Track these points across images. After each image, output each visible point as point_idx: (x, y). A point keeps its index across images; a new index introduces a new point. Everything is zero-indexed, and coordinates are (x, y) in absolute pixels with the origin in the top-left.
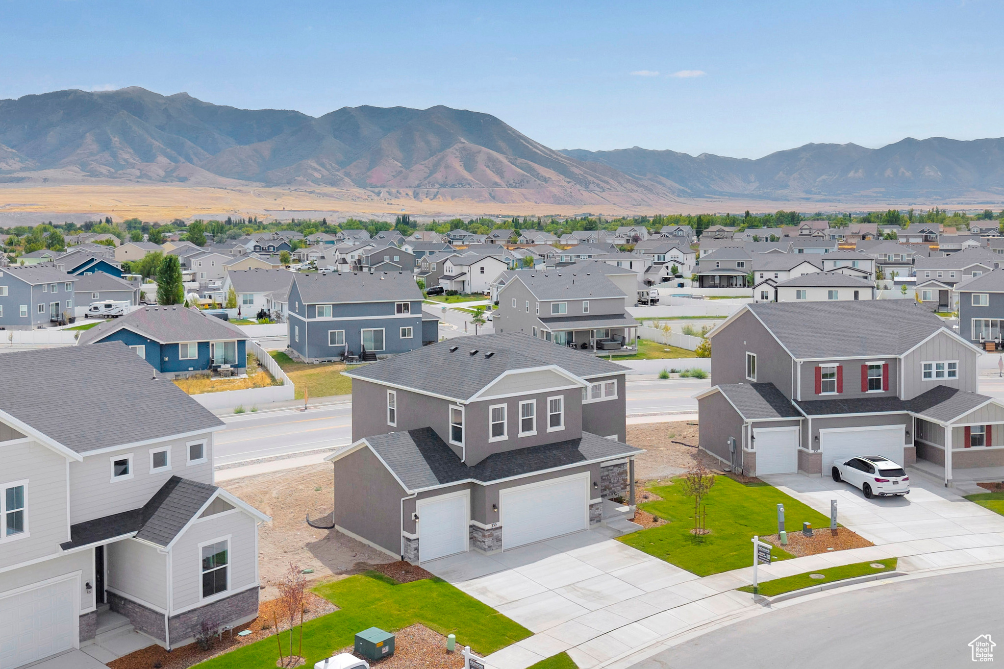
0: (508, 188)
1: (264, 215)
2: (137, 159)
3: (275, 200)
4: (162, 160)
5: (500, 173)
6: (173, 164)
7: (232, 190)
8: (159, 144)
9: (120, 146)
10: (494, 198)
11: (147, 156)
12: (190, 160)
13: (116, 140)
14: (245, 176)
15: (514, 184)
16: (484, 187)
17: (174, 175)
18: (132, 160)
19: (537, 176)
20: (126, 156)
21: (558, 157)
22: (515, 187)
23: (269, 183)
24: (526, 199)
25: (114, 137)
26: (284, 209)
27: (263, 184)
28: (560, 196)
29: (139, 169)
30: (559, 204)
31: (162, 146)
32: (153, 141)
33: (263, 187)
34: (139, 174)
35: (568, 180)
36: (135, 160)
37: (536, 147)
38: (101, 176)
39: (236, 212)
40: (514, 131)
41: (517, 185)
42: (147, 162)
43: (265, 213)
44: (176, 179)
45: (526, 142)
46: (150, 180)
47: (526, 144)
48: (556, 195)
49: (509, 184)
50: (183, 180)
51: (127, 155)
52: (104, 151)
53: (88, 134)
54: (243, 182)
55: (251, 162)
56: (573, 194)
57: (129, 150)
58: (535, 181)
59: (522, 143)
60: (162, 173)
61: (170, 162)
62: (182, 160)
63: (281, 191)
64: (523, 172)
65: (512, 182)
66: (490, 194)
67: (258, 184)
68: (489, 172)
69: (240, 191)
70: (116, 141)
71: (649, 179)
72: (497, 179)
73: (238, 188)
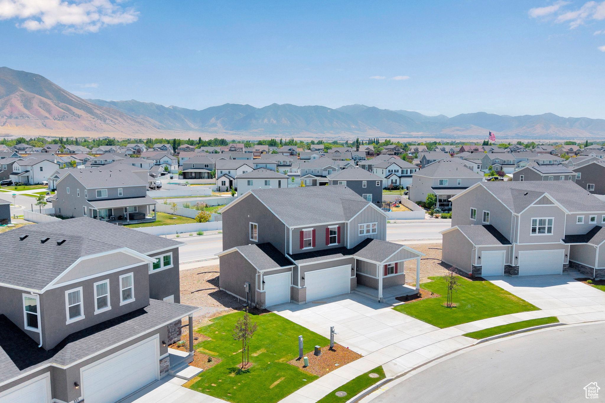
0: (55, 120)
5: (49, 111)
10: (45, 126)
15: (58, 118)
16: (38, 119)
19: (73, 114)
21: (86, 103)
22: (59, 120)
24: (67, 127)
28: (88, 126)
30: (88, 131)
35: (93, 117)
37: (72, 97)
40: (56, 86)
41: (60, 119)
45: (65, 93)
47: (65, 94)
48: (86, 126)
49: (55, 118)
56: (96, 125)
58: (72, 117)
59: (62, 93)
64: (64, 111)
65: (57, 117)
66: (43, 124)
68: (40, 110)
71: (142, 118)
72: (47, 115)
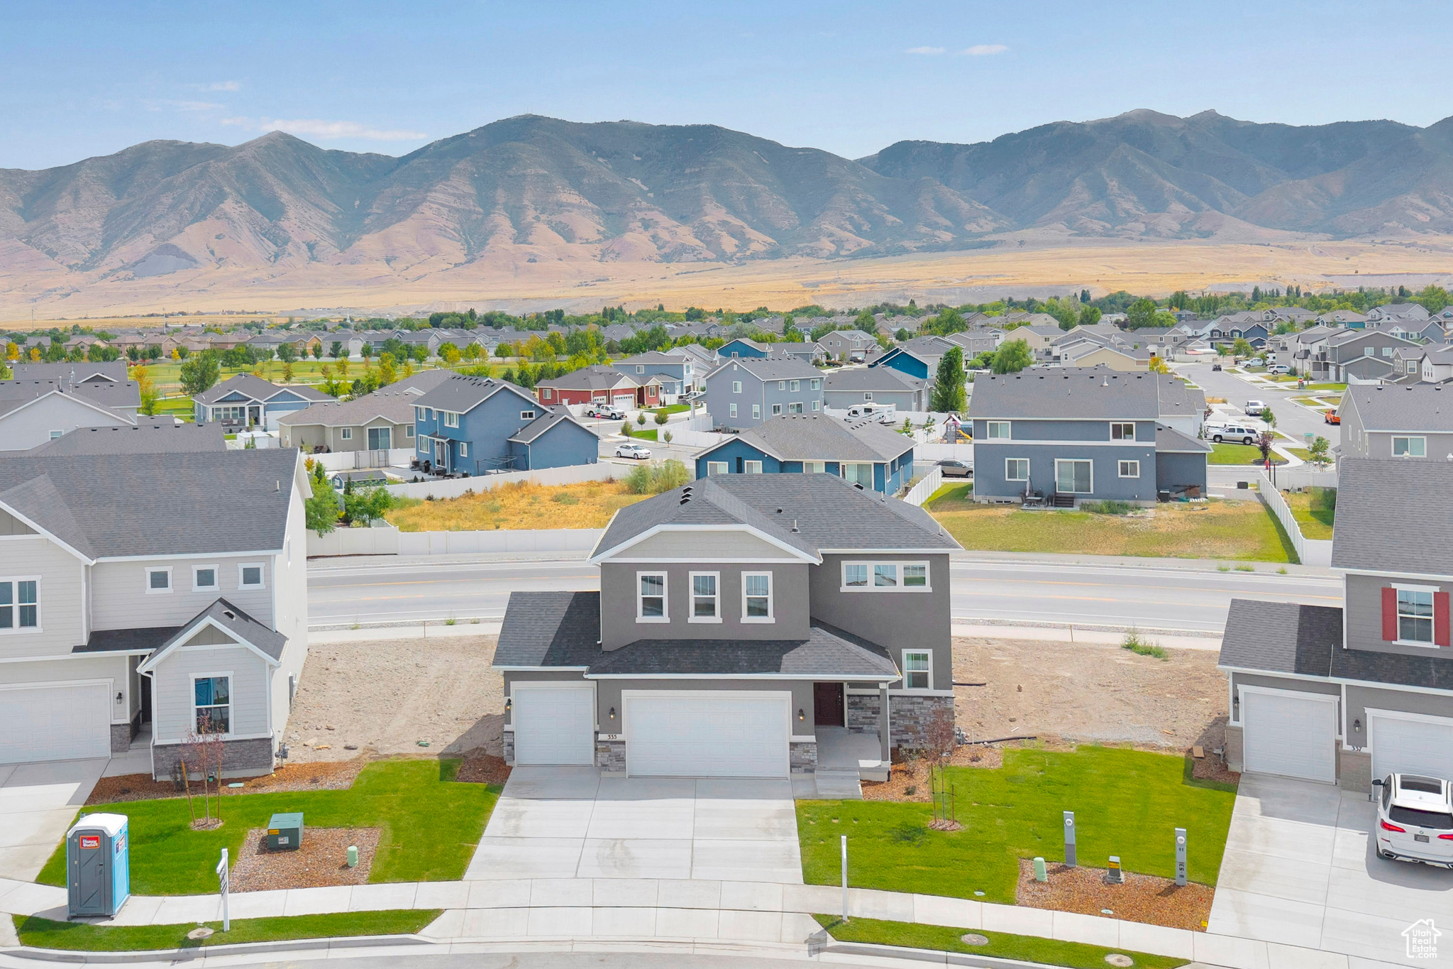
1: (1322, 282)
2: (1142, 208)
3: (1347, 259)
4: (1178, 208)
6: (1192, 212)
7: (1278, 246)
8: (1172, 186)
9: (1120, 192)
11: (1156, 203)
12: (1216, 205)
13: (1113, 184)
14: (1301, 224)
17: (1194, 228)
18: (1134, 211)
20: (1127, 206)
23: (1339, 234)
25: (1112, 181)
26: (1357, 272)
27: (1329, 236)
29: (1144, 223)
31: (1177, 189)
32: (1165, 182)
33: (1329, 240)
34: (1143, 229)
36: (1139, 210)
38: (1092, 235)
39: (1275, 279)
42: (1156, 211)
43: (1324, 279)
44: (1196, 235)
46: (1160, 236)
50: (1206, 235)
51: (1127, 204)
52: (1098, 200)
53: (1077, 179)
54: (1299, 234)
55: (1310, 203)
57: (1131, 197)
60: (1176, 227)
61: (1188, 210)
62: (1206, 206)
63: (1358, 245)
67: (1321, 235)
69: (1291, 248)
70: (1114, 186)
73: (1289, 244)
